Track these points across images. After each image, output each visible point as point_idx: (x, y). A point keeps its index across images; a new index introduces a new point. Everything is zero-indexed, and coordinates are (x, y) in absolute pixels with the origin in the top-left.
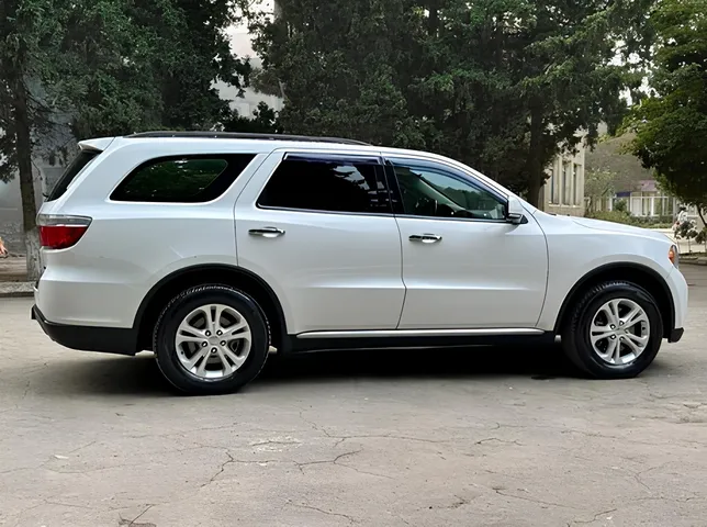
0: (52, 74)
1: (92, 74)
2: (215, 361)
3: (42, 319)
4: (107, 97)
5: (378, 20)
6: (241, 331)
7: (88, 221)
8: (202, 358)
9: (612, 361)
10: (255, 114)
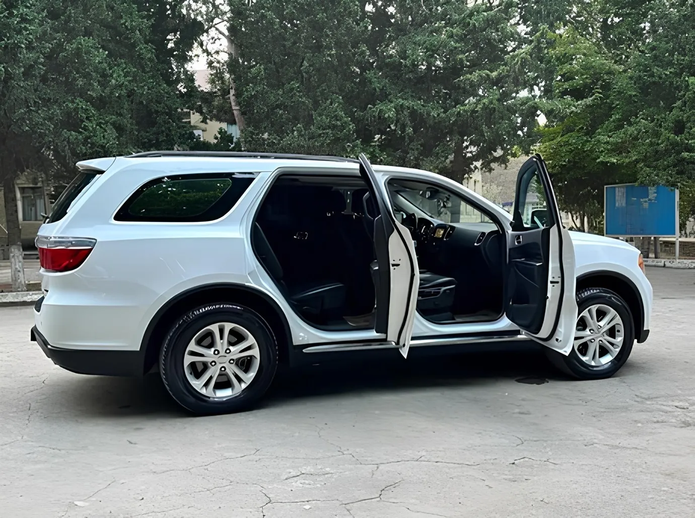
0: (35, 102)
1: (73, 102)
2: (224, 379)
3: (44, 343)
4: (87, 123)
5: (329, 55)
6: (249, 348)
7: (92, 243)
8: (211, 378)
9: (593, 364)
10: (216, 138)
